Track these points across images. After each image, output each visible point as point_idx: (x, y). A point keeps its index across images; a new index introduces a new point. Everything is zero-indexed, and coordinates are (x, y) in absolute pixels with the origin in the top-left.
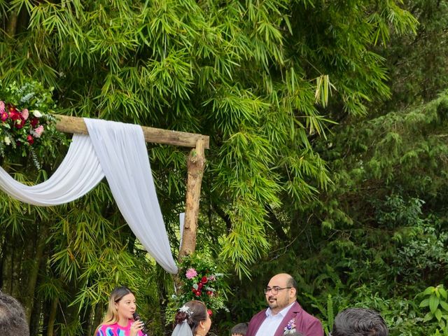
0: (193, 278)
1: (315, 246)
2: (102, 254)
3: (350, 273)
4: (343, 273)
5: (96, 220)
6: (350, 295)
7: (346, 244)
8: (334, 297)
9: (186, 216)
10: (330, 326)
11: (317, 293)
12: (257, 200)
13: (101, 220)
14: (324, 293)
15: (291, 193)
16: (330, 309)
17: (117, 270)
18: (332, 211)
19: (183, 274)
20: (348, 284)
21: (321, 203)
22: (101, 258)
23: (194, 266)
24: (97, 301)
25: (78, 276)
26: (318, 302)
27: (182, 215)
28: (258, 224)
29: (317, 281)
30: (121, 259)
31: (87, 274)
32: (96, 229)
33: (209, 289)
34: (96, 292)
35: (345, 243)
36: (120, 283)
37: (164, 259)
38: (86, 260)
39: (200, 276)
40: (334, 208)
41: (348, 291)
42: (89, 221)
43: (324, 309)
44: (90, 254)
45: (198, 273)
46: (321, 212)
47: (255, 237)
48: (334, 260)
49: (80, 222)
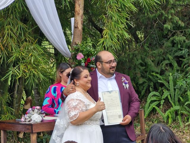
0: (81, 59)
1: (160, 42)
2: (22, 46)
3: (183, 60)
4: (179, 60)
5: (17, 24)
6: (184, 73)
7: (181, 39)
8: (173, 75)
9: (75, 20)
10: (171, 94)
11: (162, 73)
12: (121, 8)
13: (21, 24)
14: (167, 73)
15: (142, 5)
16: (171, 83)
17: (32, 56)
18: (170, 17)
19: (74, 57)
20: (182, 67)
21: (163, 12)
22: (22, 48)
23: (82, 52)
24: (20, 76)
25: (7, 60)
26: (163, 79)
27: (73, 19)
28: (122, 23)
29: (162, 65)
30: (34, 49)
31: (13, 59)
32: (17, 30)
33: (92, 66)
34: (19, 70)
35: (179, 38)
36: (34, 64)
37: (62, 48)
38: (12, 50)
39: (86, 57)
40: (172, 15)
41: (182, 71)
42: (13, 25)
43: (167, 83)
44: (14, 45)
45: (84, 56)
46: (163, 18)
47: (120, 32)
48: (173, 52)
49: (7, 25)
